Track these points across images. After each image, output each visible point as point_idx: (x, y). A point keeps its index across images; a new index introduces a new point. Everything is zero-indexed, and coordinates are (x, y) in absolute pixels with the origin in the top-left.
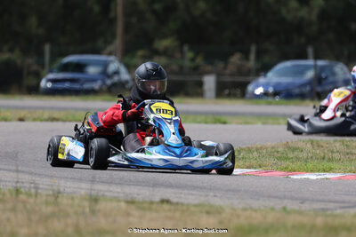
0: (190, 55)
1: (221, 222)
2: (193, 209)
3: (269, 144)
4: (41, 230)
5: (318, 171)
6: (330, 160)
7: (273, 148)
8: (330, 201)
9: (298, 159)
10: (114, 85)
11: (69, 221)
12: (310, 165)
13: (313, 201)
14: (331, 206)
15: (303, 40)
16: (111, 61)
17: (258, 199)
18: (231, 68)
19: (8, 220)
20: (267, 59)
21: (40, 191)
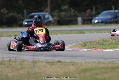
0: (73, 11)
1: (77, 68)
2: (68, 64)
3: (97, 40)
4: (16, 74)
5: (113, 48)
6: (117, 44)
7: (99, 41)
8: (115, 58)
9: (106, 44)
10: (48, 22)
11: (26, 70)
12: (110, 46)
13: (110, 59)
14: (115, 60)
15: (111, 3)
16: (46, 14)
17: (91, 59)
18: (87, 14)
19: (5, 71)
20: (99, 11)
21: (17, 60)
